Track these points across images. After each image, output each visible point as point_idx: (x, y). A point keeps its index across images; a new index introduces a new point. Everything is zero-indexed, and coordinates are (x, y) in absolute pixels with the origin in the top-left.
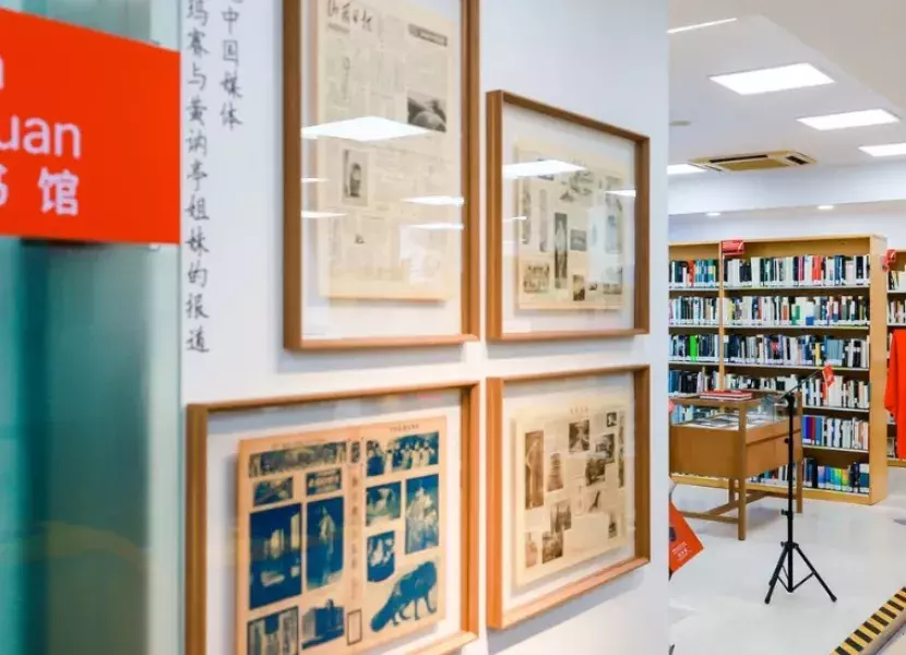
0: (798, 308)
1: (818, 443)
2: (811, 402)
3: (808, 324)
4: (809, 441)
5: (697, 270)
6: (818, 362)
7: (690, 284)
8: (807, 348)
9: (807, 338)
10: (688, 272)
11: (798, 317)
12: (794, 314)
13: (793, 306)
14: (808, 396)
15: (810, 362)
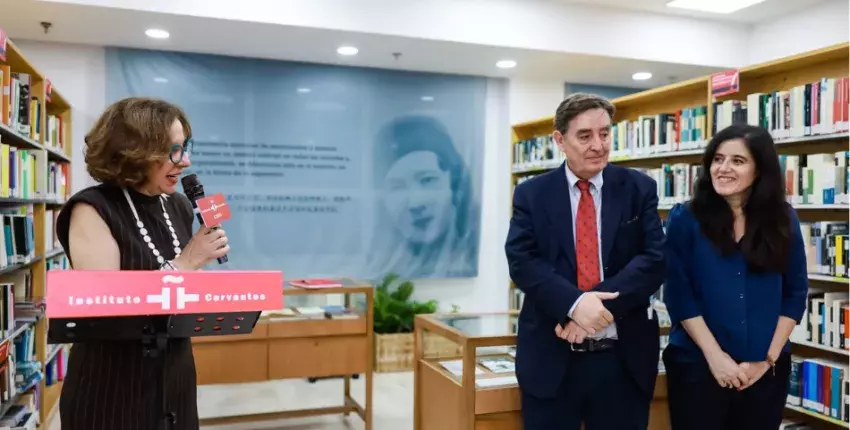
0: (811, 173)
1: (834, 412)
2: (826, 338)
3: (826, 201)
4: (819, 407)
5: (684, 124)
6: (840, 268)
7: (675, 145)
8: (824, 242)
9: (823, 226)
10: (674, 128)
11: (810, 191)
12: (805, 185)
13: (805, 170)
14: (821, 328)
15: (826, 269)
